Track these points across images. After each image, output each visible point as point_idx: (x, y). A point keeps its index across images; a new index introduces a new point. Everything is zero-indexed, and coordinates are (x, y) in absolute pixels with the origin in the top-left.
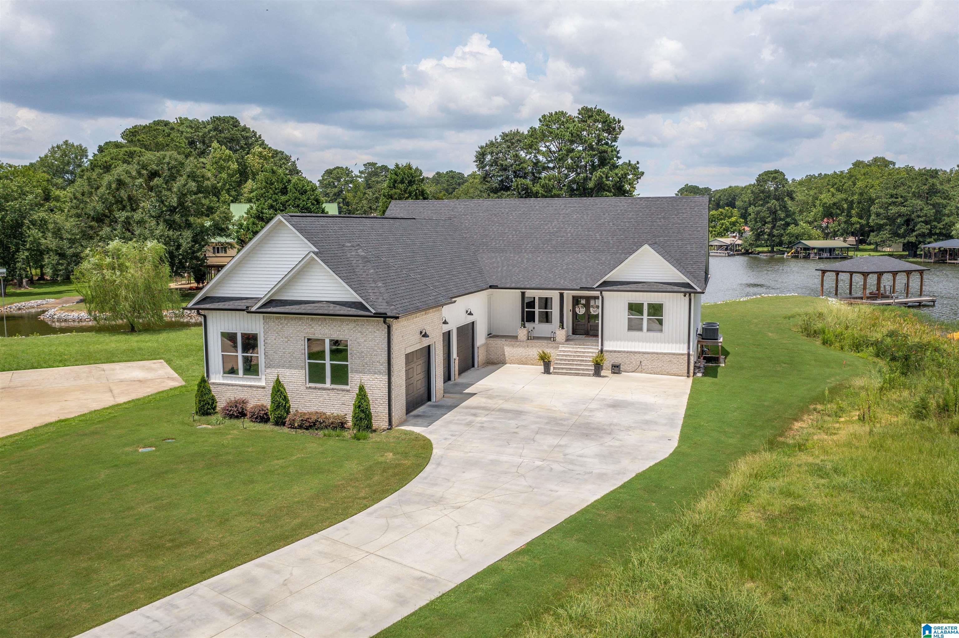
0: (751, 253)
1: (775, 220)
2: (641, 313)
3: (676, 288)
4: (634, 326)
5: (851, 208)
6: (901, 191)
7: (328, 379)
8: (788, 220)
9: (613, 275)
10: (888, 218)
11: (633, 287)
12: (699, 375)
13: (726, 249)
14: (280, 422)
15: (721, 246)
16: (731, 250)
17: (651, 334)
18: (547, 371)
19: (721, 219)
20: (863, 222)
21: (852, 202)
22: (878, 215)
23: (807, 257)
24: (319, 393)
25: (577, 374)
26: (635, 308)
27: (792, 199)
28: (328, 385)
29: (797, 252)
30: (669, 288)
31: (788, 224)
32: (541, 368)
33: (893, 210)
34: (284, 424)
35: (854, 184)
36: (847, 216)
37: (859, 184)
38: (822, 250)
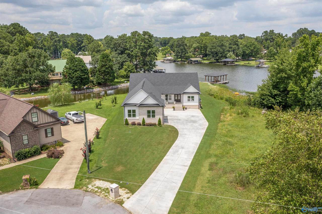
0: (176, 61)
1: (182, 52)
2: (190, 98)
3: (197, 93)
4: (189, 100)
5: (201, 48)
6: (214, 45)
7: (151, 117)
8: (186, 52)
9: (185, 91)
10: (211, 52)
11: (189, 93)
12: (200, 108)
13: (169, 61)
14: (144, 125)
15: (167, 60)
16: (171, 61)
17: (192, 102)
18: (174, 110)
19: (165, 50)
20: (205, 52)
21: (202, 47)
22: (209, 51)
23: (191, 63)
24: (150, 119)
25: (180, 110)
26: (189, 97)
27: (186, 46)
28: (151, 118)
29: (189, 61)
30: (195, 93)
31: (185, 53)
32: (173, 109)
33: (213, 50)
34: (145, 125)
35: (202, 42)
36: (201, 50)
37: (204, 42)
38: (195, 61)
